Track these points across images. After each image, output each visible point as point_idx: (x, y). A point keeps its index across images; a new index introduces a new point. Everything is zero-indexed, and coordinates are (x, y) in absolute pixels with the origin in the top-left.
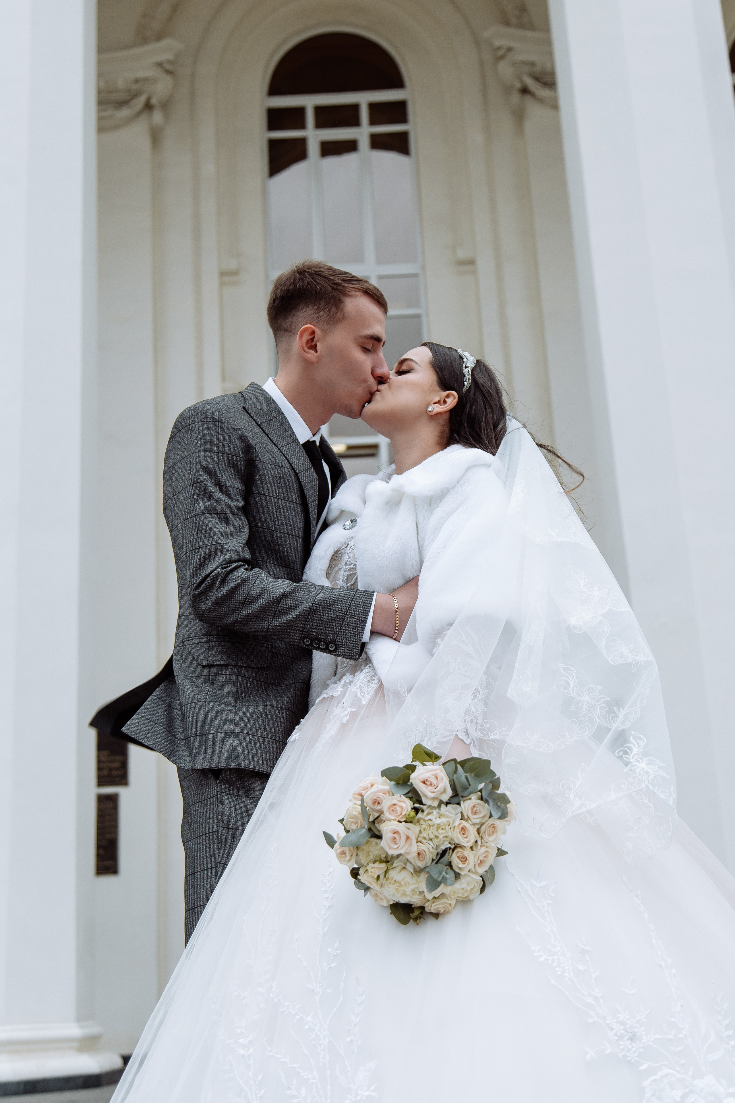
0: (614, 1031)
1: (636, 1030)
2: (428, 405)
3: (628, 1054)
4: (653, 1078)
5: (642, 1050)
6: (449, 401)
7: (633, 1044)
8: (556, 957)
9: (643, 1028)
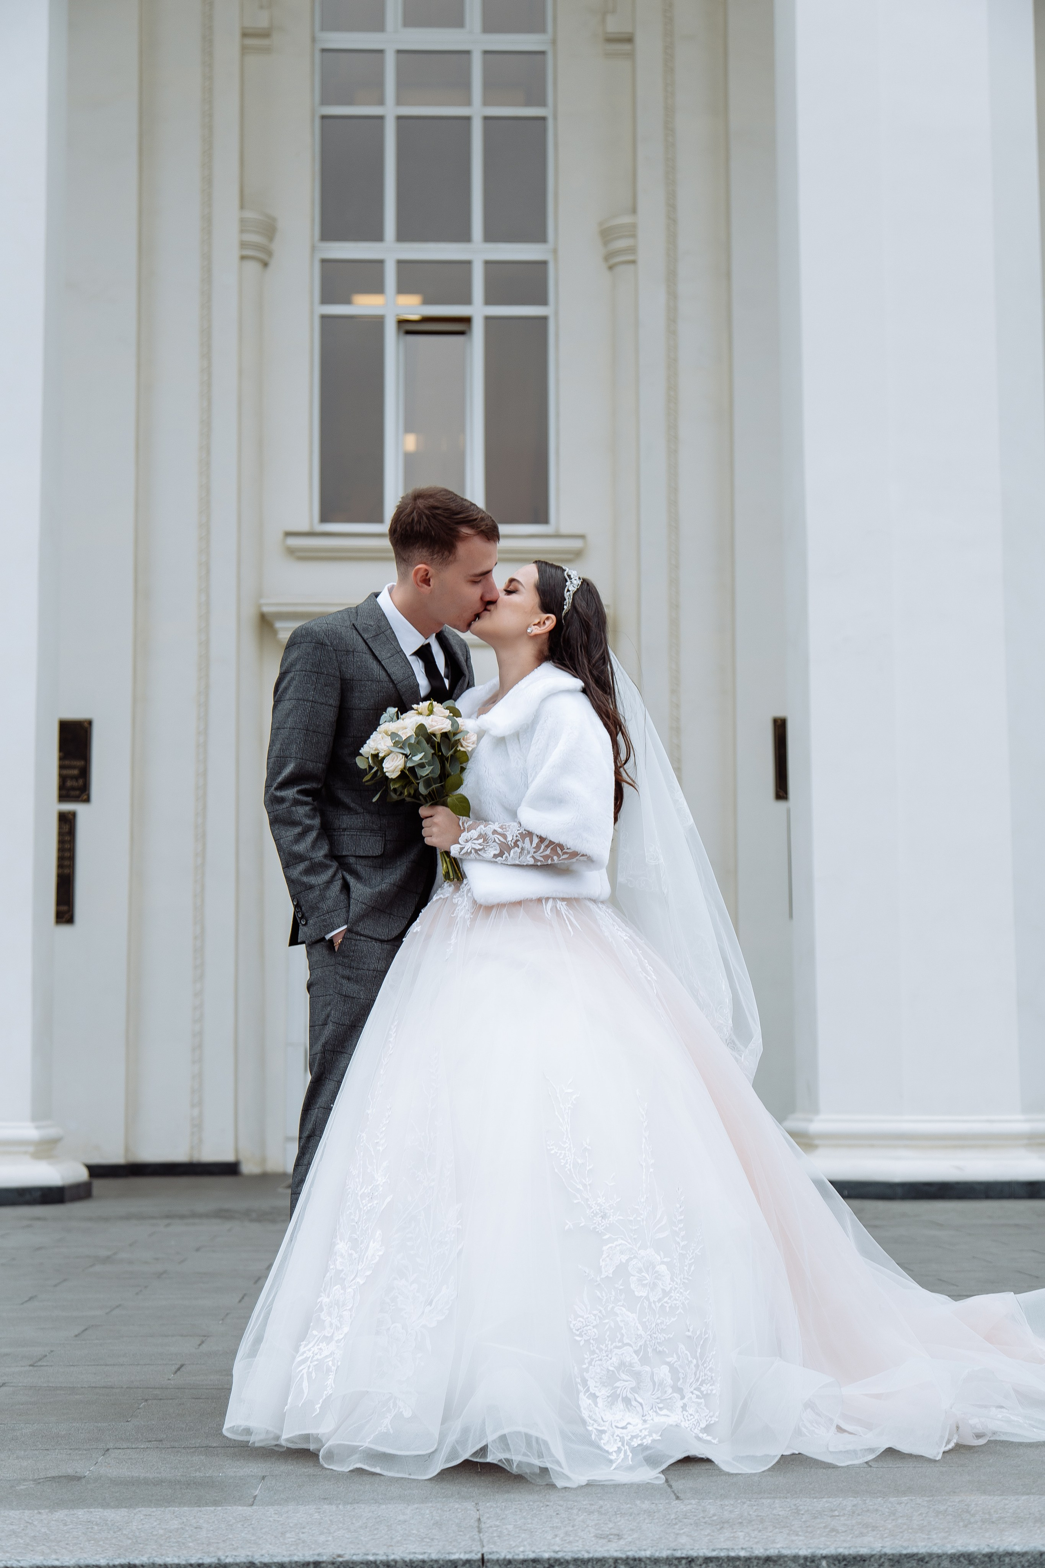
0: (592, 1210)
1: (607, 1211)
2: (528, 626)
3: (598, 1227)
4: (610, 1245)
5: (608, 1225)
6: (548, 623)
7: (603, 1220)
8: (563, 1152)
9: (612, 1210)
